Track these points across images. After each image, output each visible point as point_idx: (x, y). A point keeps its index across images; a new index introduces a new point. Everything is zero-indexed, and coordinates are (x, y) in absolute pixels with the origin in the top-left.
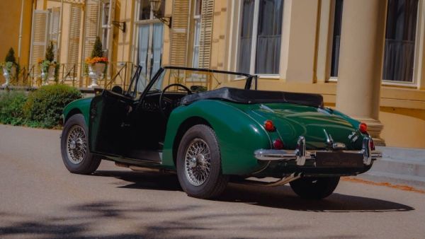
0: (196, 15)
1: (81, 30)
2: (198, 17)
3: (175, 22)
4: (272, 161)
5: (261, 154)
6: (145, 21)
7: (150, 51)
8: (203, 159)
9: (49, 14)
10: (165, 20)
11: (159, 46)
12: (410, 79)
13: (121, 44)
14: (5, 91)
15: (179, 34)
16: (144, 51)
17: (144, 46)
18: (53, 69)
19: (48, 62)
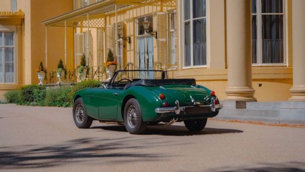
0: (172, 29)
1: (104, 44)
2: (173, 30)
3: (159, 34)
4: (164, 113)
5: (158, 110)
6: (141, 35)
7: (146, 54)
8: (135, 115)
9: (85, 35)
10: (153, 34)
11: (151, 50)
12: (282, 61)
13: (128, 51)
14: (59, 87)
15: (162, 42)
16: (142, 54)
17: (142, 51)
18: (85, 71)
19: (82, 67)
